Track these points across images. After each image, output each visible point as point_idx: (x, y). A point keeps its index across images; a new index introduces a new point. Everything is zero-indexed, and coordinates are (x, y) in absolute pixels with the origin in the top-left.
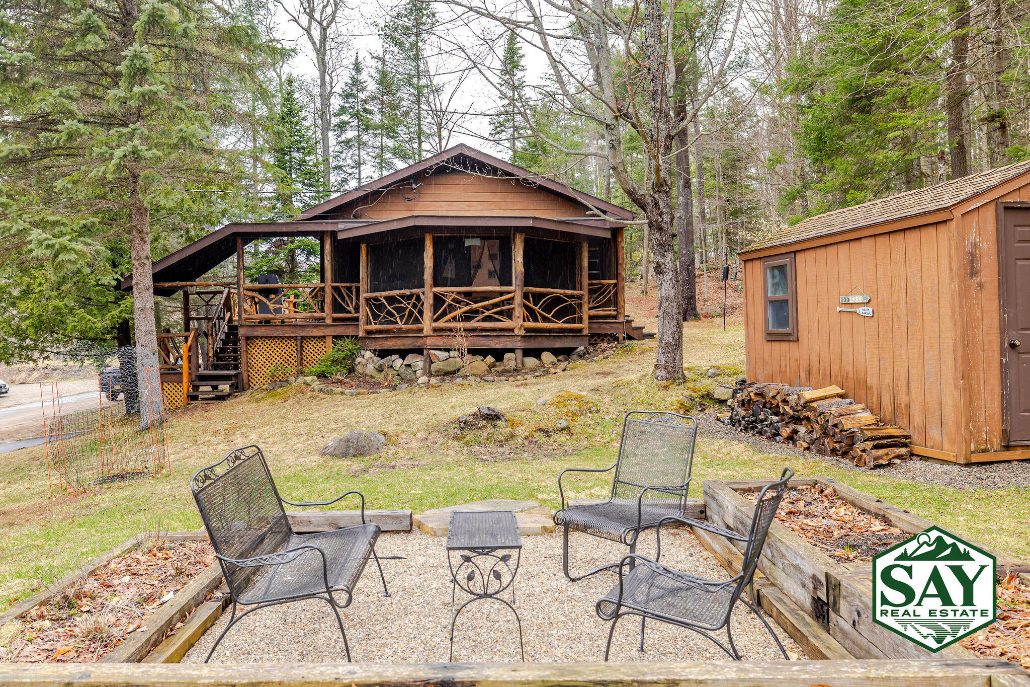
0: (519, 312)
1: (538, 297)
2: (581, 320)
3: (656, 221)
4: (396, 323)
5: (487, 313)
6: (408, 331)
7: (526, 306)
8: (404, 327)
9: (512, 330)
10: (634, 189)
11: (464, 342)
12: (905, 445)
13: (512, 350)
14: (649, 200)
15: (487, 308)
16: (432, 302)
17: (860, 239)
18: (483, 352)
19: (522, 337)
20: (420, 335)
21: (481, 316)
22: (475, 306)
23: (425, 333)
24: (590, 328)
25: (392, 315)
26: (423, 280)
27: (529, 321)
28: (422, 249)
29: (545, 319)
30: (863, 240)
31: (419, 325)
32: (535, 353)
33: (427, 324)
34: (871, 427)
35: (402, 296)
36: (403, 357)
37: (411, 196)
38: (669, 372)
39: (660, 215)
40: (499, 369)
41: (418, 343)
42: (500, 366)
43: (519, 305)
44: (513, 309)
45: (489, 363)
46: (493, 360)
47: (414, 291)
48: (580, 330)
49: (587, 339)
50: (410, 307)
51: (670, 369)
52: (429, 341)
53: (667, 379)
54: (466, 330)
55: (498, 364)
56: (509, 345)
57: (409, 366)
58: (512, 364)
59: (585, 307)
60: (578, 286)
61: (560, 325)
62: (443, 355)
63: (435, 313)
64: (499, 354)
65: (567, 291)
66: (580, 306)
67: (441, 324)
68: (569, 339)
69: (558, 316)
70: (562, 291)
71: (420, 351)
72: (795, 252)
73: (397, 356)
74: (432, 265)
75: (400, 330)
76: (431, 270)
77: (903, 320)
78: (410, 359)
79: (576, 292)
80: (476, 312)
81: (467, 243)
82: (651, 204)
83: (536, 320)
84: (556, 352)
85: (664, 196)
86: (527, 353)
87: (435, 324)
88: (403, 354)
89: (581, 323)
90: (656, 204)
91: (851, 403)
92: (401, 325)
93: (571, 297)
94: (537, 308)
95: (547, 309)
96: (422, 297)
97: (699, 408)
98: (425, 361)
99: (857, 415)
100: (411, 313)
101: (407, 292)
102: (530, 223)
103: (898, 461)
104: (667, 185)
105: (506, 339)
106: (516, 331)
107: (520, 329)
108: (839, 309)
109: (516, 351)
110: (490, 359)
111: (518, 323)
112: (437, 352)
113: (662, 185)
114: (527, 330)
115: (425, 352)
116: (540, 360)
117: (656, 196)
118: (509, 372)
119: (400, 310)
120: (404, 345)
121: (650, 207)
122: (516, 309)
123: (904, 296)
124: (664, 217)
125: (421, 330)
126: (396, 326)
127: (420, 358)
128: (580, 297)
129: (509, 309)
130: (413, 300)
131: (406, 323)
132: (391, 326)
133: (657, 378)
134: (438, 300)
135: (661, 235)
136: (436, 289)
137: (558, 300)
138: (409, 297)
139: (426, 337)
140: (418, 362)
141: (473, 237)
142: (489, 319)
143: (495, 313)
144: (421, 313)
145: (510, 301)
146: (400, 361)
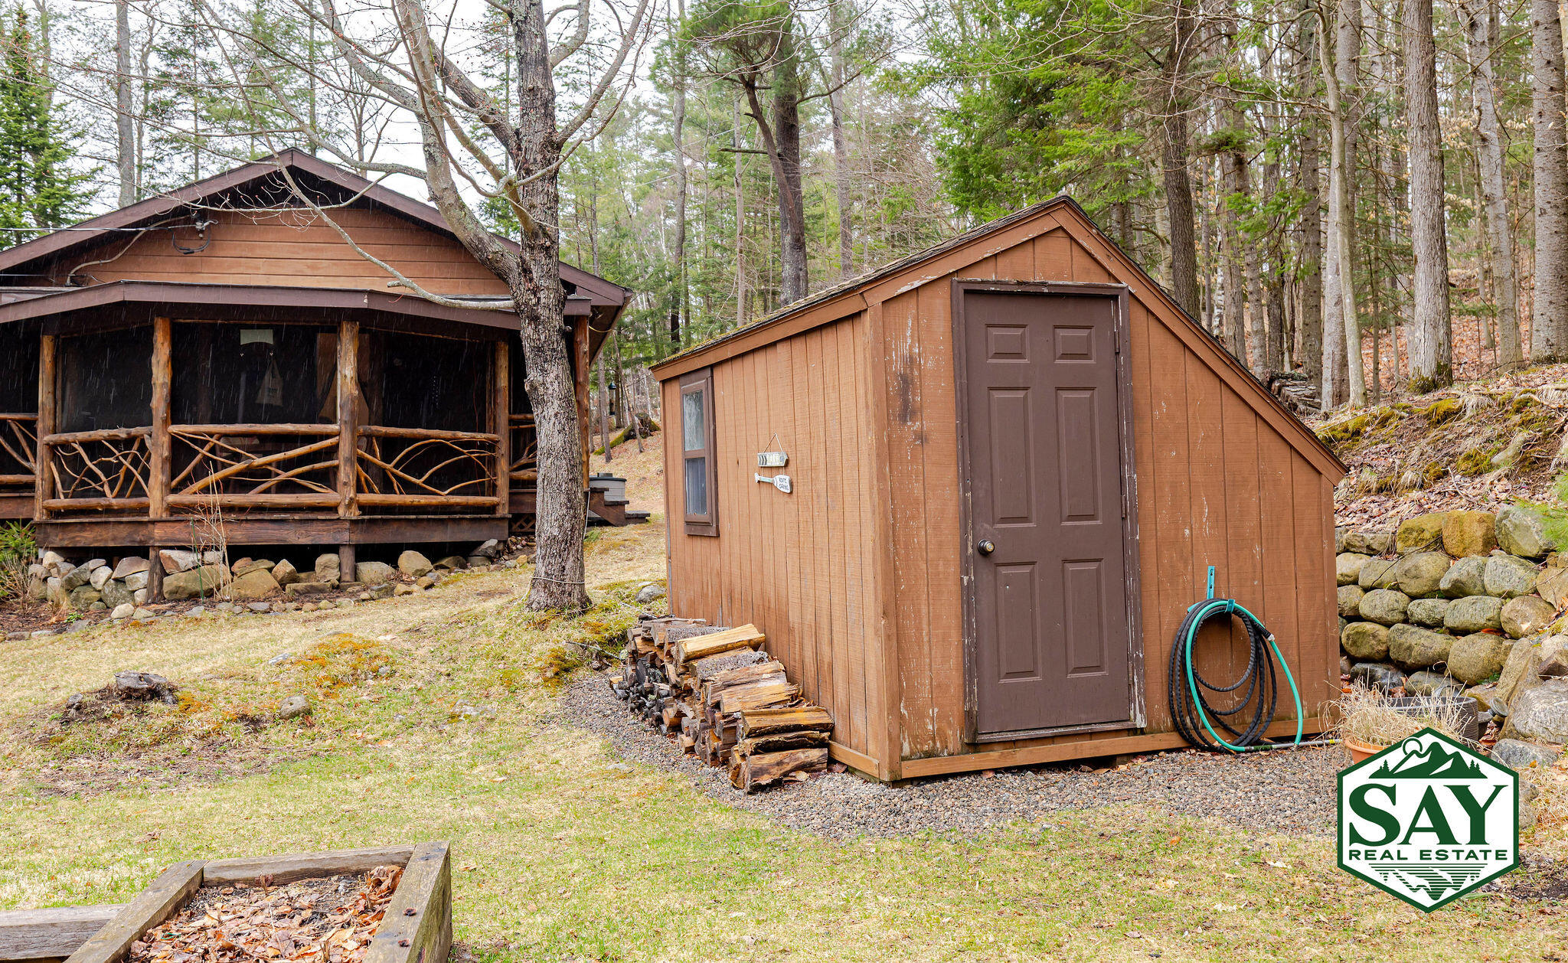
0: (346, 474)
1: (390, 445)
2: (493, 490)
3: (526, 304)
4: (103, 495)
5: (284, 476)
6: (121, 511)
7: (362, 461)
8: (116, 502)
9: (333, 509)
10: (480, 240)
11: (221, 533)
12: (821, 744)
13: (333, 549)
14: (512, 261)
15: (286, 465)
16: (166, 454)
17: (774, 344)
18: (273, 553)
19: (354, 522)
20: (145, 519)
21: (272, 482)
22: (258, 461)
23: (152, 516)
24: (511, 503)
25: (97, 479)
26: (150, 411)
27: (372, 491)
28: (149, 349)
29: (409, 488)
30: (779, 347)
31: (143, 499)
32: (389, 554)
33: (156, 497)
34: (775, 708)
35: (115, 442)
36: (111, 565)
37: (192, 245)
38: (551, 594)
39: (535, 292)
40: (300, 586)
41: (139, 536)
42: (307, 579)
43: (348, 460)
44: (337, 467)
45: (280, 575)
46: (290, 567)
47: (134, 431)
48: (492, 508)
49: (506, 524)
50: (126, 463)
51: (554, 588)
52: (158, 532)
53: (547, 607)
54: (228, 509)
55: (303, 575)
56: (326, 539)
57: (120, 581)
58: (333, 576)
59: (503, 465)
60: (489, 424)
61: (443, 497)
62: (185, 559)
63: (173, 478)
64: (304, 558)
65: (460, 434)
66: (492, 462)
67: (185, 497)
68: (465, 526)
69: (440, 482)
70: (448, 434)
71: (141, 551)
72: (712, 367)
73: (102, 561)
74: (168, 380)
75: (109, 510)
76: (165, 391)
77: (823, 500)
78: (125, 566)
79: (480, 436)
80: (264, 473)
81: (247, 338)
82: (517, 271)
83: (387, 488)
84: (434, 553)
85: (541, 256)
86: (365, 553)
87: (172, 498)
88: (112, 556)
89: (494, 494)
90: (526, 271)
91: (761, 660)
92: (111, 499)
93: (469, 444)
94: (389, 466)
95: (416, 469)
96: (148, 443)
97: (596, 664)
98: (152, 572)
99: (761, 685)
100: (129, 475)
101: (122, 433)
102: (364, 302)
103: (802, 776)
104: (546, 235)
105: (320, 526)
106: (341, 511)
107: (349, 506)
108: (757, 478)
109: (342, 550)
110: (285, 567)
111: (342, 495)
112: (175, 554)
113: (535, 235)
114: (364, 508)
115: (152, 553)
116: (396, 567)
117: (527, 256)
118: (321, 591)
119: (108, 469)
120: (114, 539)
121: (514, 276)
122: (342, 468)
123: (823, 455)
124: (542, 295)
125: (144, 510)
126: (102, 501)
127: (145, 565)
128: (492, 446)
129: (327, 469)
130: (134, 450)
131: (120, 495)
132: (93, 501)
133: (529, 606)
134: (180, 451)
135: (536, 330)
136: (175, 429)
137: (440, 451)
138: (129, 442)
139: (153, 522)
140: (137, 572)
141: (259, 327)
142: (284, 487)
143: (299, 476)
144: (146, 473)
145: (331, 452)
146: (107, 571)
